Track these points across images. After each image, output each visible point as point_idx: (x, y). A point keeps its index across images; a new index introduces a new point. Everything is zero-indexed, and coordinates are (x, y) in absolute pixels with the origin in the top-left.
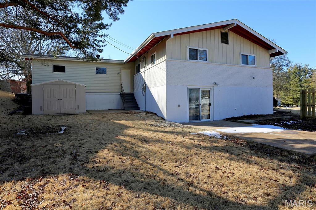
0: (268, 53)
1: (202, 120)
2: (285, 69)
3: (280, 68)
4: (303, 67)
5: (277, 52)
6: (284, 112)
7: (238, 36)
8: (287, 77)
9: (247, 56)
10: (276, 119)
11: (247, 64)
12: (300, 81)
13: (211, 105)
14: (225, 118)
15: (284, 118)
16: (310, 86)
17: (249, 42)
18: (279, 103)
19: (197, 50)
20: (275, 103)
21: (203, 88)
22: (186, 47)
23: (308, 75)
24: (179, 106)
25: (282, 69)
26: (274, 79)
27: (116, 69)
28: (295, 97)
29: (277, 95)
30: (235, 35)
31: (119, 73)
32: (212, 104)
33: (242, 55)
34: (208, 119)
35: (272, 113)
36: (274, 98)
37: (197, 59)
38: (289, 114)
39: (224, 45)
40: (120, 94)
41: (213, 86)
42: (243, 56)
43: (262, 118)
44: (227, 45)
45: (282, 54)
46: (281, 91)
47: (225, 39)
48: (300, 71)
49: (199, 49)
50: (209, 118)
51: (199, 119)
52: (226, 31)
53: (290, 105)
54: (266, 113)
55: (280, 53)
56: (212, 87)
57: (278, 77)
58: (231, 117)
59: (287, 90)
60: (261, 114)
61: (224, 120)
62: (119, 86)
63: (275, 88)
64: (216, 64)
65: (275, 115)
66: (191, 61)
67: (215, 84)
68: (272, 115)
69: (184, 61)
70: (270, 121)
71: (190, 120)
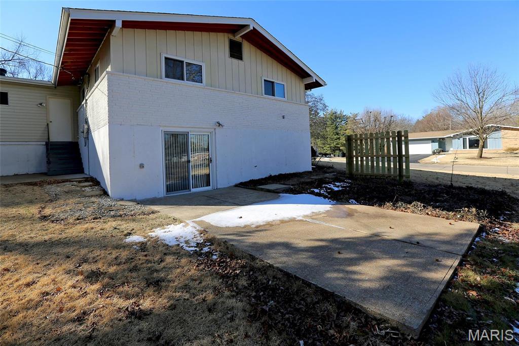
0: (303, 83)
1: (193, 190)
2: (321, 114)
3: (317, 113)
4: (339, 113)
5: (314, 81)
6: (325, 167)
7: (259, 52)
8: (323, 123)
9: (273, 83)
10: (316, 180)
11: (273, 95)
12: (337, 128)
13: (211, 161)
14: (238, 182)
15: (326, 178)
16: (345, 133)
17: (275, 62)
18: (317, 153)
19: (182, 62)
20: (314, 154)
21: (194, 131)
22: (158, 55)
23: (343, 122)
24: (142, 166)
25: (318, 114)
26: (311, 125)
27: (36, 96)
28: (332, 145)
29: (314, 143)
30: (253, 49)
31: (41, 104)
32: (214, 160)
33: (265, 80)
34: (207, 186)
35: (311, 170)
36: (312, 147)
37: (183, 79)
38: (331, 170)
39: (235, 61)
40: (44, 143)
41: (215, 127)
42: (267, 82)
43: (295, 181)
44: (240, 61)
45: (320, 85)
46: (318, 139)
47: (236, 51)
48: (336, 117)
49: (186, 61)
50: (208, 184)
51: (189, 188)
52: (238, 38)
53: (328, 154)
54: (301, 170)
55: (317, 84)
56: (213, 130)
57: (315, 123)
58: (248, 180)
59: (324, 138)
60: (295, 172)
61: (236, 186)
62: (43, 129)
63: (313, 135)
64: (219, 89)
65: (313, 172)
66: (170, 82)
67: (218, 125)
68: (310, 172)
69: (153, 79)
70: (307, 185)
71: (167, 191)
